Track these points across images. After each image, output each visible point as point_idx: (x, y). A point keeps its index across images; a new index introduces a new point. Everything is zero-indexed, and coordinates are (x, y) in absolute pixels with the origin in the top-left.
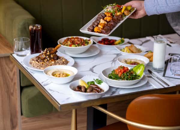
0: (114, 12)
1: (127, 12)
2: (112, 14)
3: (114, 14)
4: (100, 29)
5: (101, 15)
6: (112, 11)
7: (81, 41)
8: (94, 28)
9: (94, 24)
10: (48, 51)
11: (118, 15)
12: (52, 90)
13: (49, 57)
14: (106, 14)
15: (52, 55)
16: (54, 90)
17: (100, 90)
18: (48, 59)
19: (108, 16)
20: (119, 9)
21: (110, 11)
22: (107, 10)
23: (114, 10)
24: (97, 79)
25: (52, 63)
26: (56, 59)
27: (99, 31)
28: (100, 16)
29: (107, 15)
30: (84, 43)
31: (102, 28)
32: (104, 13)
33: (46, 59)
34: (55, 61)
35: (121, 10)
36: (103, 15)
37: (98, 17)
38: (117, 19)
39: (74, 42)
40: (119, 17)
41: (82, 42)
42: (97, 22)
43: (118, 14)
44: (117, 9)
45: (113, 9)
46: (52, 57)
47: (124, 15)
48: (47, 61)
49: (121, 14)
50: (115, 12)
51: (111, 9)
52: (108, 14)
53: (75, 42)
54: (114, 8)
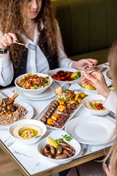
0: (67, 100)
1: (80, 100)
2: (65, 102)
3: (67, 102)
4: (54, 122)
5: (55, 104)
6: (65, 99)
7: (40, 81)
8: (47, 119)
9: (47, 114)
10: (4, 103)
11: (71, 104)
12: (17, 152)
13: (5, 109)
14: (59, 101)
15: (8, 106)
16: (20, 153)
17: (71, 151)
18: (5, 111)
19: (62, 105)
20: (72, 96)
21: (63, 98)
22: (60, 97)
23: (68, 97)
24: (66, 136)
25: (8, 117)
26: (13, 111)
27: (52, 124)
28: (53, 104)
29: (60, 104)
30: (43, 83)
31: (56, 119)
32: (57, 101)
33: (2, 112)
34: (12, 114)
35: (75, 98)
36: (56, 103)
37: (50, 106)
38: (71, 109)
39: (32, 83)
40: (72, 106)
41: (42, 81)
42: (50, 112)
43: (72, 102)
44: (71, 97)
45: (66, 96)
46: (9, 108)
47: (77, 103)
48: (4, 114)
49: (74, 103)
50: (69, 100)
51: (64, 97)
52: (62, 102)
53: (34, 82)
54: (68, 95)
